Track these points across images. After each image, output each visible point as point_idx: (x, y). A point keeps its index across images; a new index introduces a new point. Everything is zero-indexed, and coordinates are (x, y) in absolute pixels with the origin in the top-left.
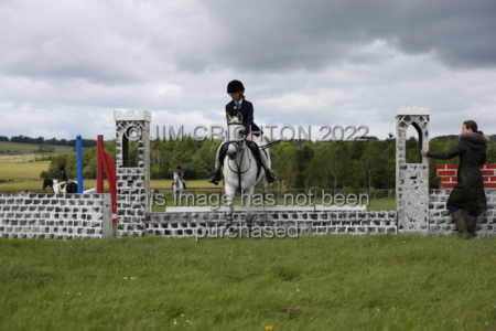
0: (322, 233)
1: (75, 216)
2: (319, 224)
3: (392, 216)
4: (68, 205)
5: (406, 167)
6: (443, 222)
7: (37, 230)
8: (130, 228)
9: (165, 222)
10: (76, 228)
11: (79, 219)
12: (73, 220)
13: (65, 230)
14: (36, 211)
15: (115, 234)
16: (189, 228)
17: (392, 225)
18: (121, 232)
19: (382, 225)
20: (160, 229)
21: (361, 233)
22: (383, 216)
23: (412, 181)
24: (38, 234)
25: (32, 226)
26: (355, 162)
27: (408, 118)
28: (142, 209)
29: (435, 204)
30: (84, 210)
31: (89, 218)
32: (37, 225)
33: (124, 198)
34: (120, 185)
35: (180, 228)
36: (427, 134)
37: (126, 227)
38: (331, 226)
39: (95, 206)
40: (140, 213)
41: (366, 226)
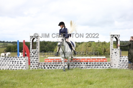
0: (89, 68)
1: (18, 63)
2: (88, 66)
3: (109, 63)
4: (16, 60)
5: (113, 50)
6: (124, 65)
7: (7, 67)
8: (34, 67)
9: (44, 65)
10: (18, 67)
11: (19, 64)
12: (17, 64)
13: (15, 67)
14: (7, 62)
15: (29, 68)
16: (51, 66)
17: (109, 66)
18: (31, 68)
19: (106, 66)
20: (43, 67)
21: (100, 68)
22: (107, 63)
23: (115, 54)
24: (7, 68)
25: (5, 66)
26: (89, 48)
27: (114, 36)
28: (37, 61)
29: (122, 60)
30: (21, 62)
31: (22, 64)
32: (7, 66)
33: (32, 58)
34: (31, 54)
35: (48, 66)
36: (119, 40)
37: (33, 66)
38: (92, 66)
39: (24, 60)
40: (37, 62)
41: (102, 66)
